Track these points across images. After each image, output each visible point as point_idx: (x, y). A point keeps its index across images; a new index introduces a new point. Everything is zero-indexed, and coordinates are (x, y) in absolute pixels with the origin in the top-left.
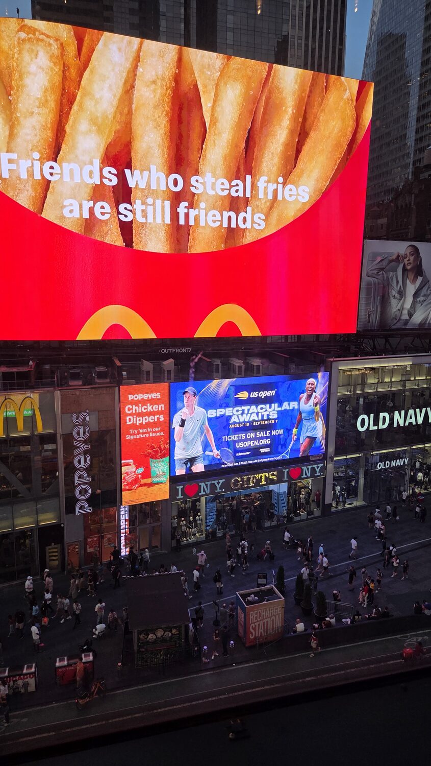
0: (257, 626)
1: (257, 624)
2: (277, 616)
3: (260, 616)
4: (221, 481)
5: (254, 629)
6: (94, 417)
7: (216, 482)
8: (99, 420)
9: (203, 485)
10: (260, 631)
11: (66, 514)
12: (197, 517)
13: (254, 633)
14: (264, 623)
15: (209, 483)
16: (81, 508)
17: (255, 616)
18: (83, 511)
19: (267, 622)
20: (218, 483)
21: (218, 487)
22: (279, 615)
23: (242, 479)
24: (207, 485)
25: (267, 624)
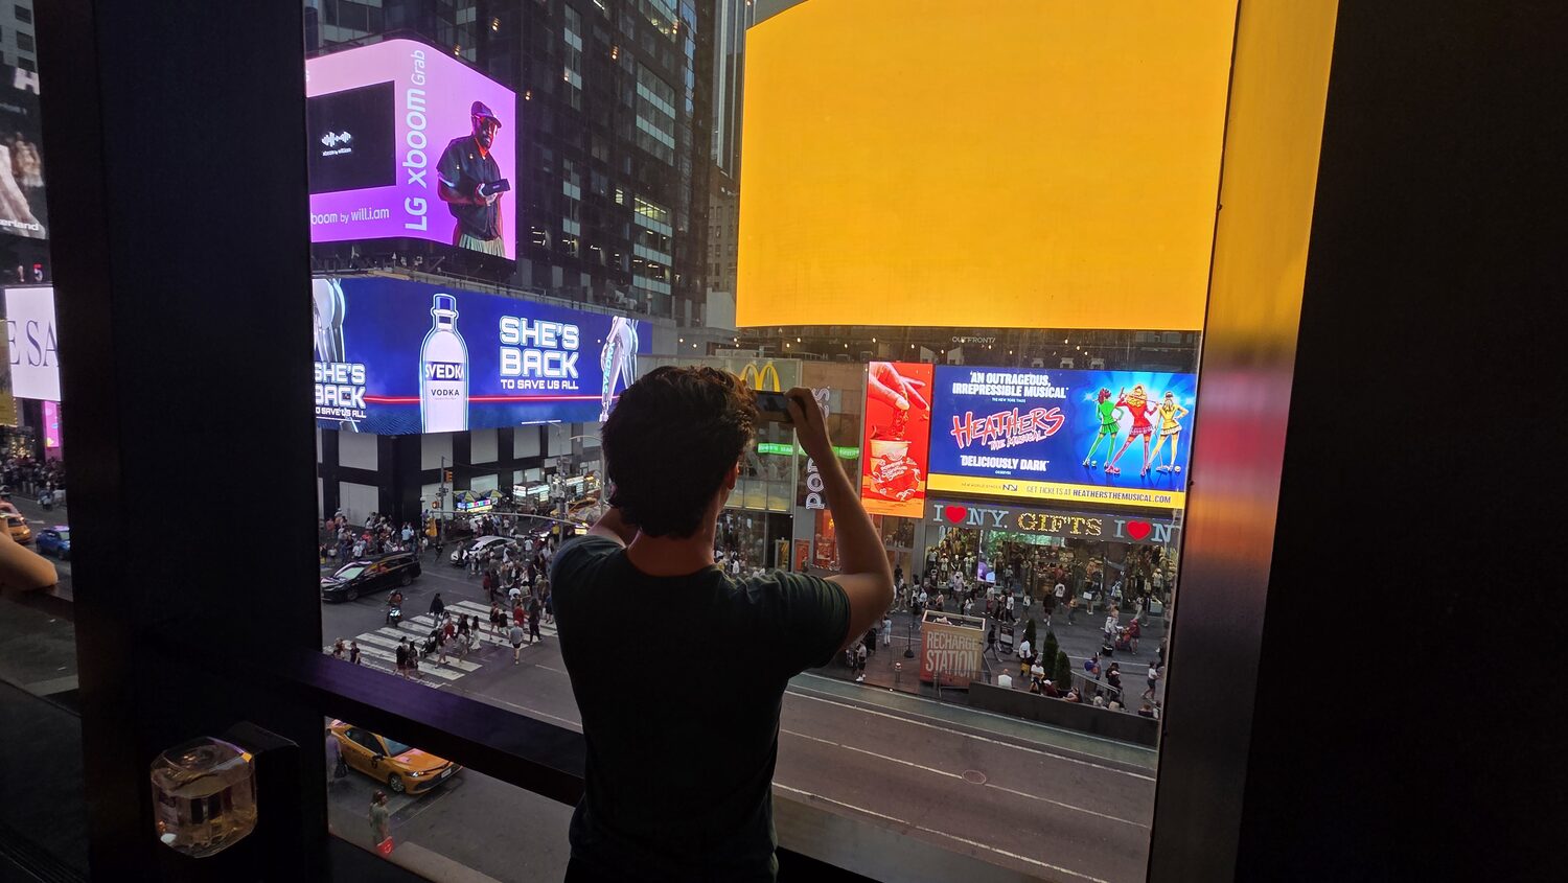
0: (938, 656)
1: (938, 652)
2: (970, 653)
3: (943, 642)
4: (1003, 513)
5: (934, 658)
6: (837, 396)
7: (994, 512)
8: (843, 400)
9: (973, 511)
10: (942, 665)
11: (798, 505)
12: (966, 558)
13: (932, 664)
14: (948, 655)
15: (982, 511)
16: (812, 501)
17: (936, 640)
18: (813, 506)
19: (954, 655)
20: (998, 514)
21: (998, 519)
22: (973, 652)
23: (1039, 519)
24: (979, 513)
25: (954, 659)
